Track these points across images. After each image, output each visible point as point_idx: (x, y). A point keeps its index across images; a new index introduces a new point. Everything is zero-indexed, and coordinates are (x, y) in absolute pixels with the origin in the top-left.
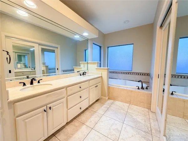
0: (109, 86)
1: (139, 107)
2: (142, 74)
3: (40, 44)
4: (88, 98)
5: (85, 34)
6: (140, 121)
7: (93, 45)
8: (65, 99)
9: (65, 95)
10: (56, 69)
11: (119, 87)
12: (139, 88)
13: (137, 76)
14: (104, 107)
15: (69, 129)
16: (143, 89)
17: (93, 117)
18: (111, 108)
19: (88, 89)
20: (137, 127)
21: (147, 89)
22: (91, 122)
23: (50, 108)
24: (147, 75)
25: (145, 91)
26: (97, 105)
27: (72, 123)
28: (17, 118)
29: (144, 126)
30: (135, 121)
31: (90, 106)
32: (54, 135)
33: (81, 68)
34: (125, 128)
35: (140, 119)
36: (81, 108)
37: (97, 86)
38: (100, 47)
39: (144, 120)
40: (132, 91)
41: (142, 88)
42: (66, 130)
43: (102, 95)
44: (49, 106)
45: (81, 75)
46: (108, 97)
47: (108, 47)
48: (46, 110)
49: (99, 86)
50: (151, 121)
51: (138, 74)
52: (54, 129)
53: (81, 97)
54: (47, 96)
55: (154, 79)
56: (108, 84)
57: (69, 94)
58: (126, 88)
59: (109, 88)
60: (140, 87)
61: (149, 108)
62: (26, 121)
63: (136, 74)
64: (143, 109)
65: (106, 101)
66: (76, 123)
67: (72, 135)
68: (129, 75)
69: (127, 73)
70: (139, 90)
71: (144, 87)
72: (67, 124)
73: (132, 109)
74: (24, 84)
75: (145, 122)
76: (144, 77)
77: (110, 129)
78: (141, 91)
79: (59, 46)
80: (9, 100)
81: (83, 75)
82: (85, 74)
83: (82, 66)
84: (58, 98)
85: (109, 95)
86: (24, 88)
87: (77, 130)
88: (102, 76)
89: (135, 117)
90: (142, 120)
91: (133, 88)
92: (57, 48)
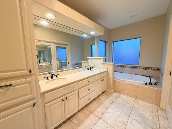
0: (115, 79)
1: (146, 103)
2: (150, 68)
3: (55, 43)
4: (95, 91)
5: (93, 33)
6: (148, 117)
7: (99, 41)
8: (77, 91)
9: (76, 88)
10: (67, 63)
11: (125, 82)
12: (146, 84)
13: (145, 70)
14: (110, 99)
15: (80, 115)
16: (152, 85)
17: (100, 107)
18: (117, 100)
19: (95, 82)
20: (144, 123)
21: (156, 85)
22: (98, 112)
23: (66, 98)
24: (157, 70)
25: (153, 88)
26: (103, 96)
27: (83, 111)
28: (46, 105)
29: (152, 122)
30: (142, 116)
31: (97, 98)
32: (69, 119)
33: (88, 63)
34: (131, 122)
35: (147, 114)
36: (89, 99)
37: (103, 80)
38: (106, 42)
39: (152, 117)
40: (138, 86)
41: (150, 83)
42: (78, 116)
43: (107, 88)
44: (65, 96)
45: (88, 70)
46: (113, 90)
47: (113, 42)
48: (63, 99)
49: (105, 80)
50: (160, 118)
51: (146, 69)
52: (69, 114)
53: (89, 90)
54: (64, 89)
55: (164, 76)
56: (114, 78)
57: (80, 87)
58: (132, 83)
59: (114, 82)
60: (148, 82)
61: (158, 105)
62: (51, 107)
63: (144, 68)
64: (151, 105)
65: (111, 94)
66: (85, 111)
67: (83, 121)
68: (136, 69)
69: (133, 67)
70: (146, 86)
71: (152, 83)
72: (79, 111)
73: (139, 104)
74: (47, 79)
75: (153, 118)
76: (152, 71)
77: (116, 120)
78: (149, 86)
79: (69, 44)
80: (41, 92)
81: (90, 69)
82: (92, 69)
83: (89, 61)
84: (71, 91)
85: (114, 88)
86: (48, 82)
87: (87, 118)
88: (107, 71)
89: (141, 112)
90: (149, 116)
91: (140, 84)
92: (68, 45)
